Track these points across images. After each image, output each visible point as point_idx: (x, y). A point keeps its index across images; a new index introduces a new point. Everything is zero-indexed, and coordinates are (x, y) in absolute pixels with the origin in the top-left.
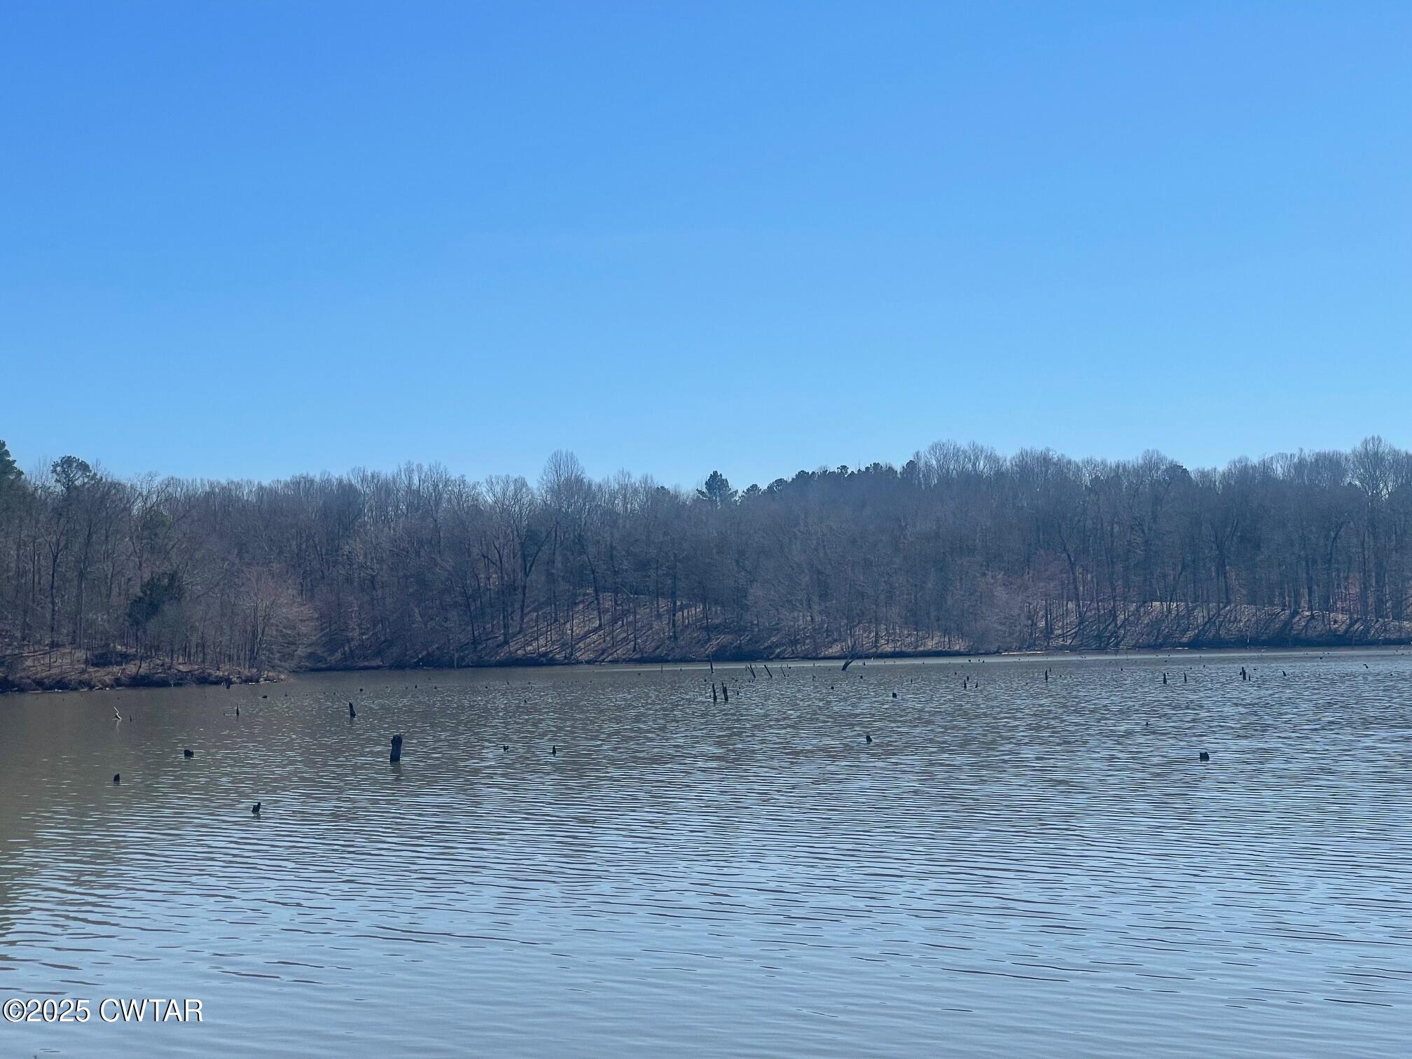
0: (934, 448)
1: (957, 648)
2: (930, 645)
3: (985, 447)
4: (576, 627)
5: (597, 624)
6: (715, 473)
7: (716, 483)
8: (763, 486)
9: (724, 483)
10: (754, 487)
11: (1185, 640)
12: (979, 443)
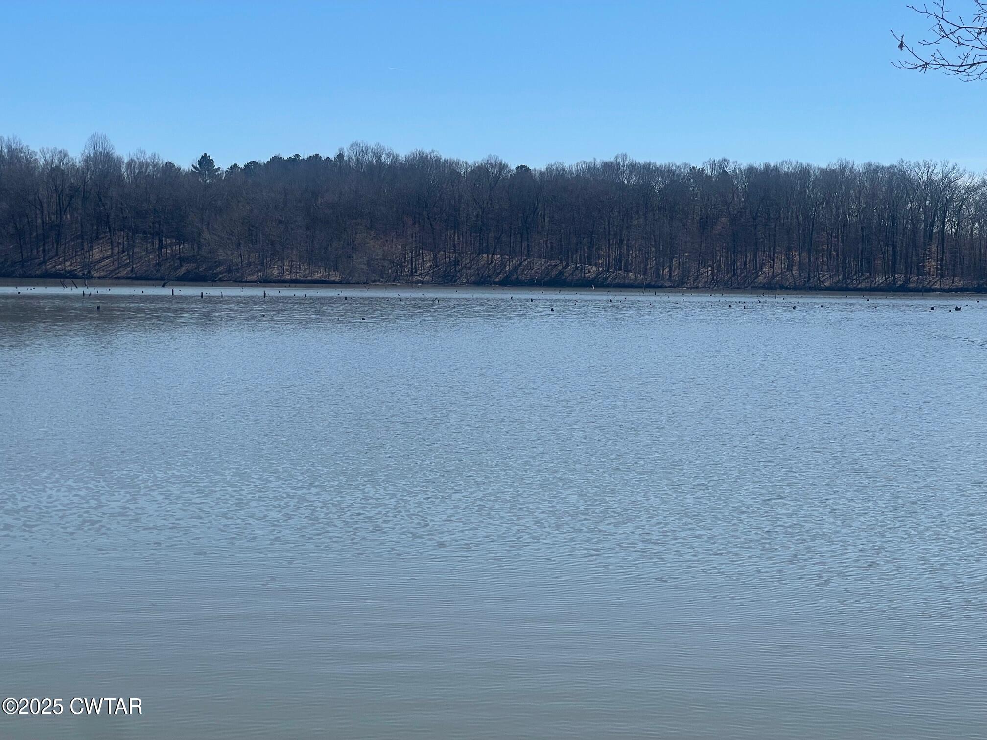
0: (354, 145)
1: (333, 279)
2: (318, 276)
3: (386, 148)
4: (96, 253)
5: (109, 253)
6: (205, 155)
7: (205, 162)
8: (242, 165)
9: (211, 162)
10: (235, 165)
11: (497, 280)
12: (383, 144)
